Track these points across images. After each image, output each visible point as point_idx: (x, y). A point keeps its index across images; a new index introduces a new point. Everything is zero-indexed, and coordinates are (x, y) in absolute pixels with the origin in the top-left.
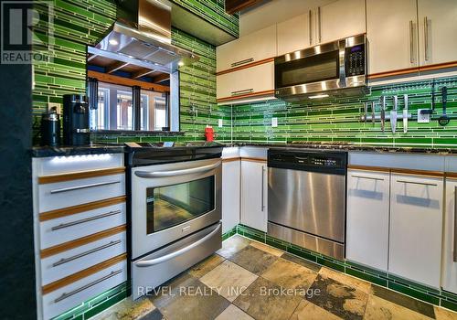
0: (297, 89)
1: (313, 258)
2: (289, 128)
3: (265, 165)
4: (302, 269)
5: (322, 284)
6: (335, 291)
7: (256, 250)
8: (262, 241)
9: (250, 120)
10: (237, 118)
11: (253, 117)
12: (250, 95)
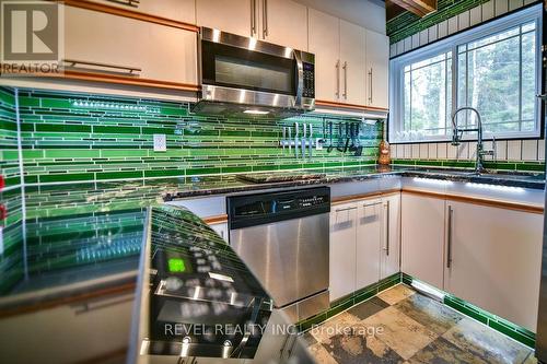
2: (189, 153)
5: (339, 351)
6: (353, 347)
9: (91, 135)
10: (41, 128)
11: (97, 129)
12: (128, 79)
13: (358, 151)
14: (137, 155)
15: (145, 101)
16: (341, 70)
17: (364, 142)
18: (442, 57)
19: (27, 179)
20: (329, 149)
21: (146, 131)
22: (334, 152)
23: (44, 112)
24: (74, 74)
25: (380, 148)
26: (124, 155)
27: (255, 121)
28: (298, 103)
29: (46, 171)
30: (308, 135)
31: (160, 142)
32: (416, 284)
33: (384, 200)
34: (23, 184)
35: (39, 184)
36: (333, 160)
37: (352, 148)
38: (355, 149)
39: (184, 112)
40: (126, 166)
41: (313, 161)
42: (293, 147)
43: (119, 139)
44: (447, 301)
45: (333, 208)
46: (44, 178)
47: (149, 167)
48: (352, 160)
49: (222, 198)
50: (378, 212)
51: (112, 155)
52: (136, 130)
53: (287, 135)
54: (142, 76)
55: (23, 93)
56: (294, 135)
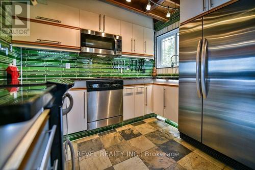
0: (95, 50)
1: (111, 128)
2: (78, 69)
3: (86, 91)
4: (112, 134)
5: (123, 133)
6: (128, 132)
7: (85, 142)
8: (83, 136)
9: (44, 63)
10: (28, 60)
11: (47, 61)
12: (57, 45)
13: (144, 71)
14: (60, 70)
15: (63, 52)
16: (133, 42)
17: (146, 68)
18: (173, 37)
19: (23, 76)
20: (132, 70)
21: (63, 62)
22: (134, 71)
23: (30, 55)
24: (39, 43)
25: (153, 70)
26: (55, 70)
27: (102, 59)
28: (115, 53)
29: (29, 74)
30: (123, 65)
31: (68, 66)
32: (158, 117)
33: (146, 87)
34: (22, 78)
35: (27, 78)
36: (134, 74)
37: (141, 70)
38: (142, 70)
39: (77, 56)
40: (56, 73)
41: (126, 74)
42: (117, 69)
43: (54, 64)
44: (166, 122)
45: (124, 88)
46: (29, 76)
47: (64, 74)
48: (141, 74)
49: (85, 82)
50: (143, 91)
51: (51, 70)
52: (60, 61)
53: (115, 64)
54: (62, 44)
55: (23, 49)
56: (117, 64)
